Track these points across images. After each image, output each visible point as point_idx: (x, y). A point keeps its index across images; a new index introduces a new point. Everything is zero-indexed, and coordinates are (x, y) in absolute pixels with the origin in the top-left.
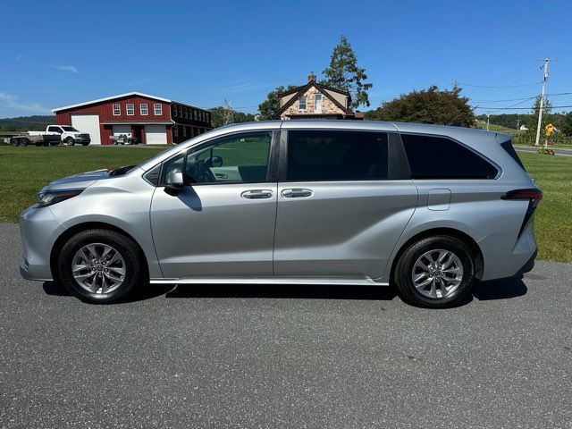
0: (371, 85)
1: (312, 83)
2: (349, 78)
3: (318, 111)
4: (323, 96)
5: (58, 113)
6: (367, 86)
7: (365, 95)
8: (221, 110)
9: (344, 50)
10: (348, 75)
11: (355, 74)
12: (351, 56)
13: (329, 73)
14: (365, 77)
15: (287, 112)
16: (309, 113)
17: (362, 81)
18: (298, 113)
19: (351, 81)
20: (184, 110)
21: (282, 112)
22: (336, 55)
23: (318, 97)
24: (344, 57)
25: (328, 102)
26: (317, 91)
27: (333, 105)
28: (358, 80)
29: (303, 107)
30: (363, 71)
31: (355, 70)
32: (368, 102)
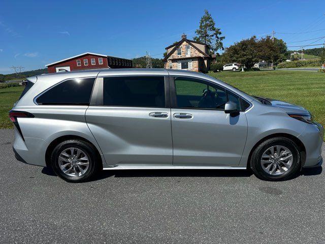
0: (224, 38)
1: (184, 40)
2: (211, 34)
3: (188, 56)
4: (190, 46)
5: (49, 66)
6: (222, 38)
7: (221, 44)
8: (145, 58)
9: (208, 18)
10: (210, 33)
11: (214, 32)
12: (212, 21)
13: (199, 32)
14: (220, 33)
15: (171, 58)
16: (183, 57)
17: (218, 35)
18: (177, 58)
19: (213, 36)
20: (115, 61)
21: (168, 58)
22: (202, 22)
23: (188, 48)
24: (208, 22)
25: (194, 49)
26: (187, 44)
27: (197, 52)
28: (216, 35)
29: (179, 54)
30: (219, 30)
31: (214, 30)
32: (223, 48)
